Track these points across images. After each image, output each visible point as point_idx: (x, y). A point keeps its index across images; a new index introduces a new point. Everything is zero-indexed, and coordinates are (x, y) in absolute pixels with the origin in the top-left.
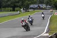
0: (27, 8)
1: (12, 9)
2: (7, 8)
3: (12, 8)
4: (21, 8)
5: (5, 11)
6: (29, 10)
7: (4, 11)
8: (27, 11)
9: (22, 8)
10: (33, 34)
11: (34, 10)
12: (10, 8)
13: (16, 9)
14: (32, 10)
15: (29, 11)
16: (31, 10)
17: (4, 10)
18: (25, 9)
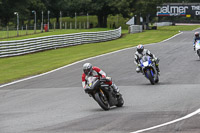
0: (148, 17)
1: (95, 19)
2: (78, 15)
3: (95, 16)
4: (126, 16)
5: (73, 28)
6: (154, 25)
7: (68, 28)
8: (148, 29)
9: (130, 18)
10: (169, 109)
11: (173, 25)
12: (88, 17)
13: (110, 19)
14: (168, 23)
15: (155, 28)
16: (163, 24)
17: (68, 23)
18: (141, 20)
